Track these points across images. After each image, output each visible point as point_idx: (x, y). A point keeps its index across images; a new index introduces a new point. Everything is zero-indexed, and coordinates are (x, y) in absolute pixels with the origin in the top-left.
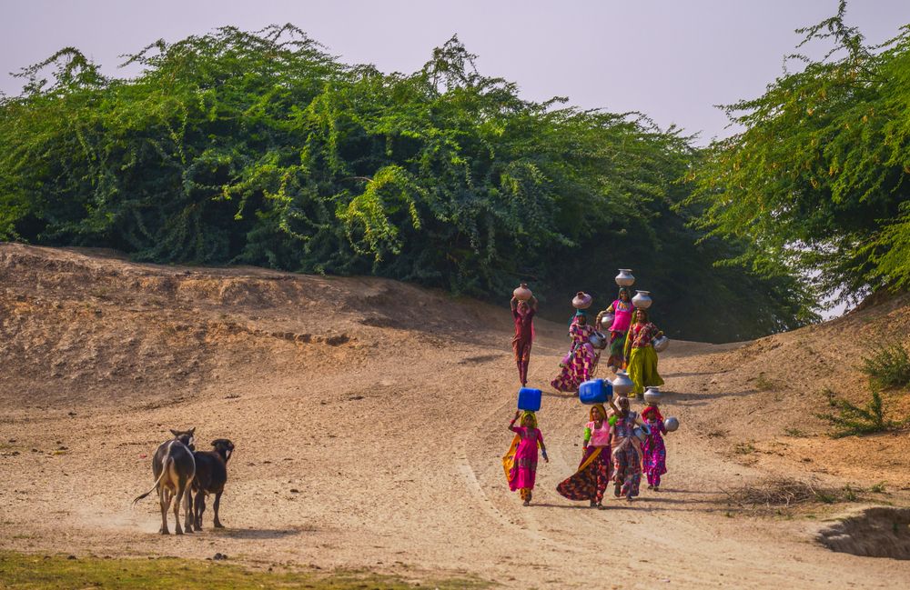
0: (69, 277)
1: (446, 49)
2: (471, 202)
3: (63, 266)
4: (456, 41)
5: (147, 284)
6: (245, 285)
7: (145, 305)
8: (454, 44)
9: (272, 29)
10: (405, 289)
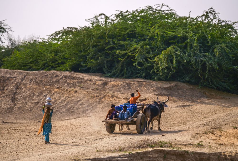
0: (76, 81)
1: (209, 11)
2: (200, 58)
3: (77, 78)
4: (212, 9)
5: (98, 83)
6: (127, 83)
7: (93, 89)
8: (211, 10)
9: (158, 6)
10: (182, 85)
